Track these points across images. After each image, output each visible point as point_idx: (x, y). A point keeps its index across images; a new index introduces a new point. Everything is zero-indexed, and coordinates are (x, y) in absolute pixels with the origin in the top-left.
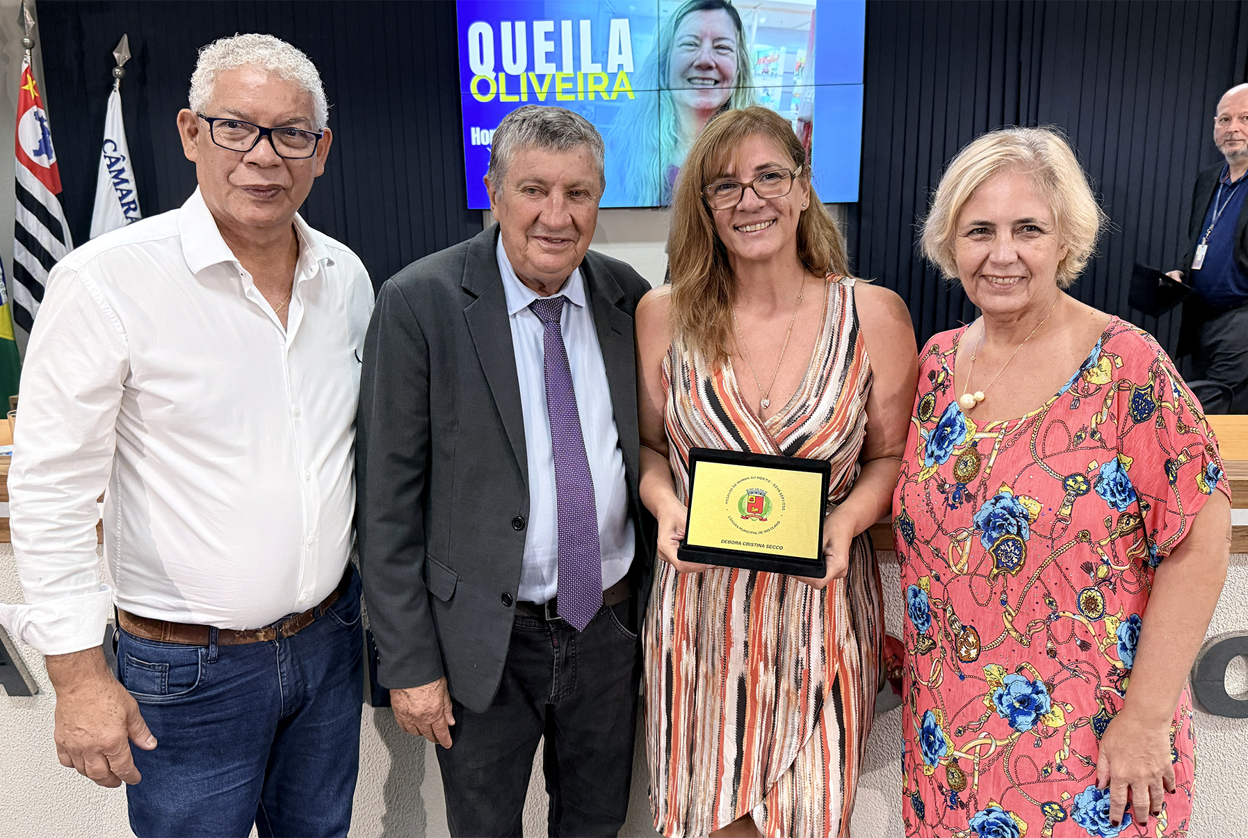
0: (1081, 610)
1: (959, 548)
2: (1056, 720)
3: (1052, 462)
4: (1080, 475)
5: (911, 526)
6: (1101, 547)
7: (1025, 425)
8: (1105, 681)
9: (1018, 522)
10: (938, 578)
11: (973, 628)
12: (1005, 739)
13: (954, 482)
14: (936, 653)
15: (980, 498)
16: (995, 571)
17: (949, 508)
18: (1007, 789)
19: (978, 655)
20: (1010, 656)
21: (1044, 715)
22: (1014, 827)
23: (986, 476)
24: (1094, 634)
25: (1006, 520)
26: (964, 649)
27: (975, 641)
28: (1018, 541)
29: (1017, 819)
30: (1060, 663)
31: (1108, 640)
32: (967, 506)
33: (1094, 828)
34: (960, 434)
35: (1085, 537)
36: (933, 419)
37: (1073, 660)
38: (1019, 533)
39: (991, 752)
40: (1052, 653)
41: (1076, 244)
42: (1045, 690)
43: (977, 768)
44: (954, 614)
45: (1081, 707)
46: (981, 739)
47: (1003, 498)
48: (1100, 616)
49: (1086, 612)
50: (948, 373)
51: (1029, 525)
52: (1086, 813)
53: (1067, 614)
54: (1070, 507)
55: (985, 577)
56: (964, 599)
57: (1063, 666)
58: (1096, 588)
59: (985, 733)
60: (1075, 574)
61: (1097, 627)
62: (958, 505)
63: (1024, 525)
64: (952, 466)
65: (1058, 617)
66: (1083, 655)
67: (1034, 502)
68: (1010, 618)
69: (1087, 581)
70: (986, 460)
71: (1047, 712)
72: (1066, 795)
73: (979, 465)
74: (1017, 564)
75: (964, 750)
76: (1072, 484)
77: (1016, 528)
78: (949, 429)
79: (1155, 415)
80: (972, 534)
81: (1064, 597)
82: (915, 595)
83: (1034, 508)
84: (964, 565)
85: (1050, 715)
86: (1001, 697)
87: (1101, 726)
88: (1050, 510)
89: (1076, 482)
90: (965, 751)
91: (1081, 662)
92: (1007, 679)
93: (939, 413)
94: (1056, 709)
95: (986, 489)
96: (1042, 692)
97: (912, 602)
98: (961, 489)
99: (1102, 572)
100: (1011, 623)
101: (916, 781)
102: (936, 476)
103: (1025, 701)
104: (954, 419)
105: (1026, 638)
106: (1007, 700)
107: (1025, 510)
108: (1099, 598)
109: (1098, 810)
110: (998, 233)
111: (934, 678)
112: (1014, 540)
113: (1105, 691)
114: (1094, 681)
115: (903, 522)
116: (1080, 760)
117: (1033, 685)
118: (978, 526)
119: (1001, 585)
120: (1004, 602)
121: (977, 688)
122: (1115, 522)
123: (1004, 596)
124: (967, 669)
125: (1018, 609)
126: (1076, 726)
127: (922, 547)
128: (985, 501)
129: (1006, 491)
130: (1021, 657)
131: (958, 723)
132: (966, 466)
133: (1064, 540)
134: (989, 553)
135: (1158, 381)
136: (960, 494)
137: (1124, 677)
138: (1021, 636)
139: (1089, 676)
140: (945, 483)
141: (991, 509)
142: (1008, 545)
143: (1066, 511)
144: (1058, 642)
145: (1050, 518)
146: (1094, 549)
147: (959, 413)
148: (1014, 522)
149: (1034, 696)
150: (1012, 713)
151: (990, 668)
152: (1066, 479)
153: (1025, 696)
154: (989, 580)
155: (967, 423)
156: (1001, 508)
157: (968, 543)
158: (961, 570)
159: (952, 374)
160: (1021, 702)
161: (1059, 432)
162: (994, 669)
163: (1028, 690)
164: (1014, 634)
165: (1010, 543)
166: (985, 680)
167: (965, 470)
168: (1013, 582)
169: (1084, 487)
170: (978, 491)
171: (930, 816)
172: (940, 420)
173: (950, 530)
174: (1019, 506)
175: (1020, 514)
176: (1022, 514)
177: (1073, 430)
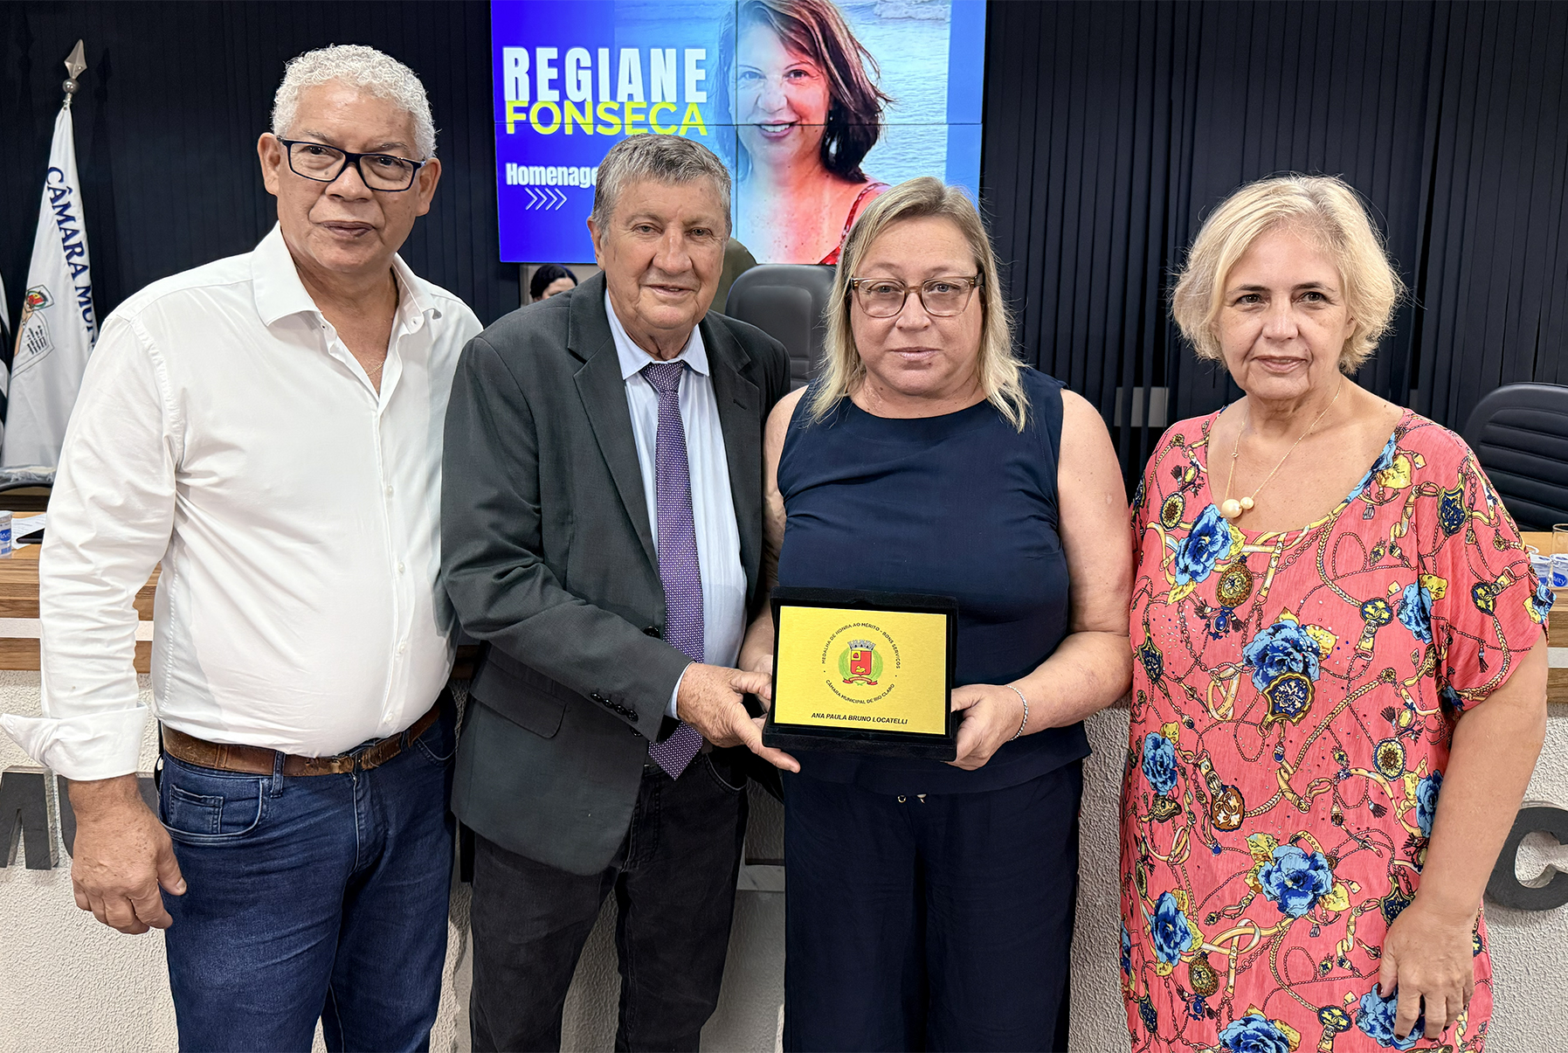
0: (1380, 769)
1: (1222, 688)
2: (1339, 902)
3: (1346, 584)
4: (1381, 600)
5: (1159, 660)
6: (1406, 687)
7: (1308, 538)
8: (1399, 852)
9: (1304, 656)
10: (1191, 725)
11: (1236, 789)
12: (1272, 928)
13: (1217, 604)
14: (1181, 820)
15: (1252, 627)
16: (1270, 718)
17: (1210, 637)
18: (1273, 992)
19: (1241, 822)
20: (1283, 824)
21: (1323, 897)
22: (1281, 1039)
23: (1261, 599)
24: (1391, 796)
25: (1289, 654)
26: (1222, 814)
27: (1237, 805)
28: (1300, 680)
29: (1286, 1028)
30: (1347, 831)
31: (1407, 803)
32: (1235, 636)
33: (1386, 1037)
34: (1223, 546)
35: (1389, 676)
36: (1182, 525)
37: (1363, 828)
38: (1305, 672)
39: (1253, 945)
40: (1338, 819)
41: (1367, 317)
42: (1326, 865)
43: (1233, 965)
45: (1369, 886)
46: (1241, 927)
47: (1286, 627)
48: (1400, 774)
49: (1384, 769)
50: (1199, 470)
51: (1320, 661)
52: (1376, 1019)
53: (1361, 771)
54: (1372, 639)
55: (1254, 724)
56: (1226, 751)
57: (1351, 835)
58: (1397, 739)
59: (1247, 920)
60: (1373, 723)
61: (1395, 785)
62: (1223, 634)
63: (1312, 662)
64: (1214, 585)
65: (1349, 775)
66: (1376, 823)
67: (1326, 633)
68: (1286, 776)
69: (1387, 731)
70: (1261, 580)
71: (1327, 892)
72: (1350, 997)
73: (1250, 586)
74: (1300, 710)
75: (1217, 942)
76: (1372, 611)
77: (1301, 665)
78: (1207, 539)
79: (1465, 527)
80: (1241, 671)
81: (1358, 752)
82: (1157, 746)
83: (1327, 641)
84: (1229, 709)
85: (1331, 896)
86: (1268, 874)
87: (1393, 909)
90: (1220, 945)
91: (1372, 830)
92: (1277, 851)
93: (1192, 517)
94: (1339, 888)
95: (1261, 615)
97: (1151, 754)
98: (1227, 615)
99: (1406, 718)
100: (1287, 782)
101: (1146, 982)
102: (1194, 597)
103: (1300, 878)
104: (1214, 527)
105: (1306, 801)
106: (1277, 878)
107: (1313, 642)
108: (1400, 752)
109: (1389, 1013)
110: (1274, 301)
111: (1178, 851)
112: (1298, 680)
113: (1400, 866)
114: (1387, 853)
115: (1147, 654)
116: (1367, 952)
117: (1312, 858)
118: (1249, 662)
119: (1275, 736)
120: (1279, 757)
121: (1238, 864)
122: (1422, 657)
123: (1279, 750)
124: (1226, 840)
125: (1297, 767)
126: (1363, 910)
127: (1172, 688)
128: (1260, 630)
129: (1288, 619)
130: (1298, 825)
131: (1209, 909)
132: (1233, 585)
133: (1363, 680)
134: (1263, 695)
135: (1469, 485)
136: (1226, 620)
137: (1421, 847)
138: (1300, 798)
139: (1382, 848)
140: (1205, 607)
141: (1267, 640)
142: (1290, 686)
143: (1367, 645)
144: (1346, 806)
145: (1347, 651)
146: (1398, 691)
147: (1220, 519)
148: (1299, 657)
149: (1312, 872)
150: (1282, 894)
151: (1257, 838)
152: (1364, 605)
153: (1301, 872)
154: (1260, 729)
155: (1233, 532)
156: (1283, 640)
157: (1235, 682)
158: (1224, 716)
159: (1206, 472)
160: (1295, 880)
161: (1351, 547)
162: (1261, 840)
163: (1304, 865)
164: (1289, 796)
165: (1293, 684)
166: (1248, 853)
167: (1232, 592)
168: (1293, 733)
169: (1386, 615)
170: (1250, 617)
171: (1164, 1029)
172: (1194, 526)
173: (1211, 664)
174: (1306, 638)
175: (1308, 647)
176: (1312, 647)
177: (1369, 545)
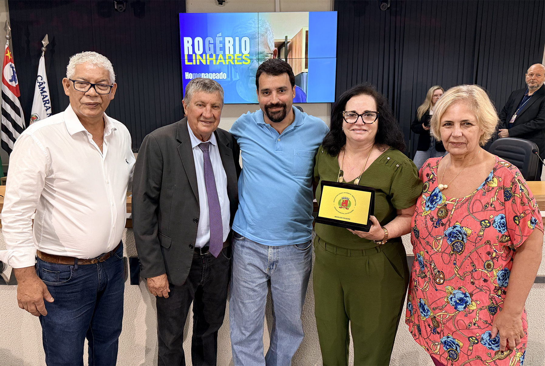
0: (486, 269)
1: (437, 242)
2: (473, 307)
3: (476, 215)
4: (487, 220)
5: (418, 232)
6: (494, 246)
7: (465, 200)
8: (492, 292)
9: (462, 236)
10: (427, 252)
11: (442, 272)
12: (453, 314)
13: (437, 218)
14: (427, 279)
15: (447, 225)
16: (452, 252)
17: (434, 227)
18: (454, 332)
19: (443, 282)
20: (456, 283)
21: (468, 305)
22: (457, 344)
23: (450, 218)
24: (489, 276)
25: (458, 235)
26: (438, 279)
27: (443, 277)
28: (461, 242)
29: (459, 341)
31: (494, 278)
32: (442, 228)
33: (490, 347)
34: (440, 200)
35: (488, 243)
36: (428, 192)
37: (481, 285)
38: (463, 240)
39: (447, 317)
40: (473, 283)
41: (488, 130)
42: (469, 296)
44: (435, 266)
45: (483, 303)
46: (443, 312)
47: (457, 227)
48: (492, 270)
50: (434, 175)
51: (467, 237)
52: (486, 341)
53: (480, 269)
54: (483, 232)
55: (448, 254)
56: (439, 261)
58: (491, 260)
59: (445, 311)
60: (483, 255)
61: (491, 274)
62: (438, 227)
63: (465, 237)
64: (436, 212)
65: (476, 271)
66: (485, 284)
67: (469, 229)
68: (457, 270)
69: (488, 258)
70: (450, 212)
71: (470, 304)
72: (478, 334)
73: (447, 213)
74: (461, 251)
75: (437, 315)
76: (484, 223)
77: (461, 238)
78: (435, 198)
79: (512, 198)
80: (443, 238)
81: (479, 264)
82: (419, 257)
83: (469, 232)
84: (440, 249)
85: (471, 305)
86: (451, 298)
87: (491, 309)
88: (475, 232)
89: (485, 223)
91: (484, 286)
92: (455, 292)
93: (431, 190)
94: (473, 303)
95: (450, 222)
96: (468, 297)
98: (440, 221)
99: (494, 255)
100: (457, 272)
102: (430, 215)
104: (438, 194)
105: (463, 277)
106: (454, 299)
107: (465, 232)
108: (492, 264)
110: (455, 125)
111: (425, 288)
113: (492, 296)
114: (488, 292)
115: (415, 230)
116: (483, 322)
117: (465, 294)
118: (446, 236)
119: (454, 258)
120: (455, 264)
121: (442, 294)
122: (500, 238)
123: (455, 262)
124: (439, 287)
125: (460, 267)
126: (481, 309)
127: (422, 241)
128: (450, 227)
129: (458, 224)
130: (461, 284)
131: (434, 306)
132: (442, 213)
133: (480, 244)
134: (450, 245)
135: (514, 186)
136: (439, 223)
138: (461, 276)
139: (487, 291)
140: (433, 218)
141: (452, 230)
142: (458, 244)
143: (482, 233)
144: (475, 279)
145: (475, 235)
146: (491, 247)
147: (439, 192)
150: (456, 304)
153: (461, 298)
154: (449, 255)
155: (443, 196)
156: (456, 230)
157: (441, 241)
158: (438, 250)
159: (436, 176)
160: (460, 300)
161: (478, 203)
162: (449, 288)
163: (463, 296)
164: (458, 275)
165: (459, 243)
166: (446, 292)
167: (441, 214)
168: (459, 257)
169: (488, 225)
170: (447, 223)
171: (424, 335)
172: (432, 193)
173: (434, 235)
174: (463, 231)
175: (463, 233)
176: (464, 233)
177: (484, 203)
